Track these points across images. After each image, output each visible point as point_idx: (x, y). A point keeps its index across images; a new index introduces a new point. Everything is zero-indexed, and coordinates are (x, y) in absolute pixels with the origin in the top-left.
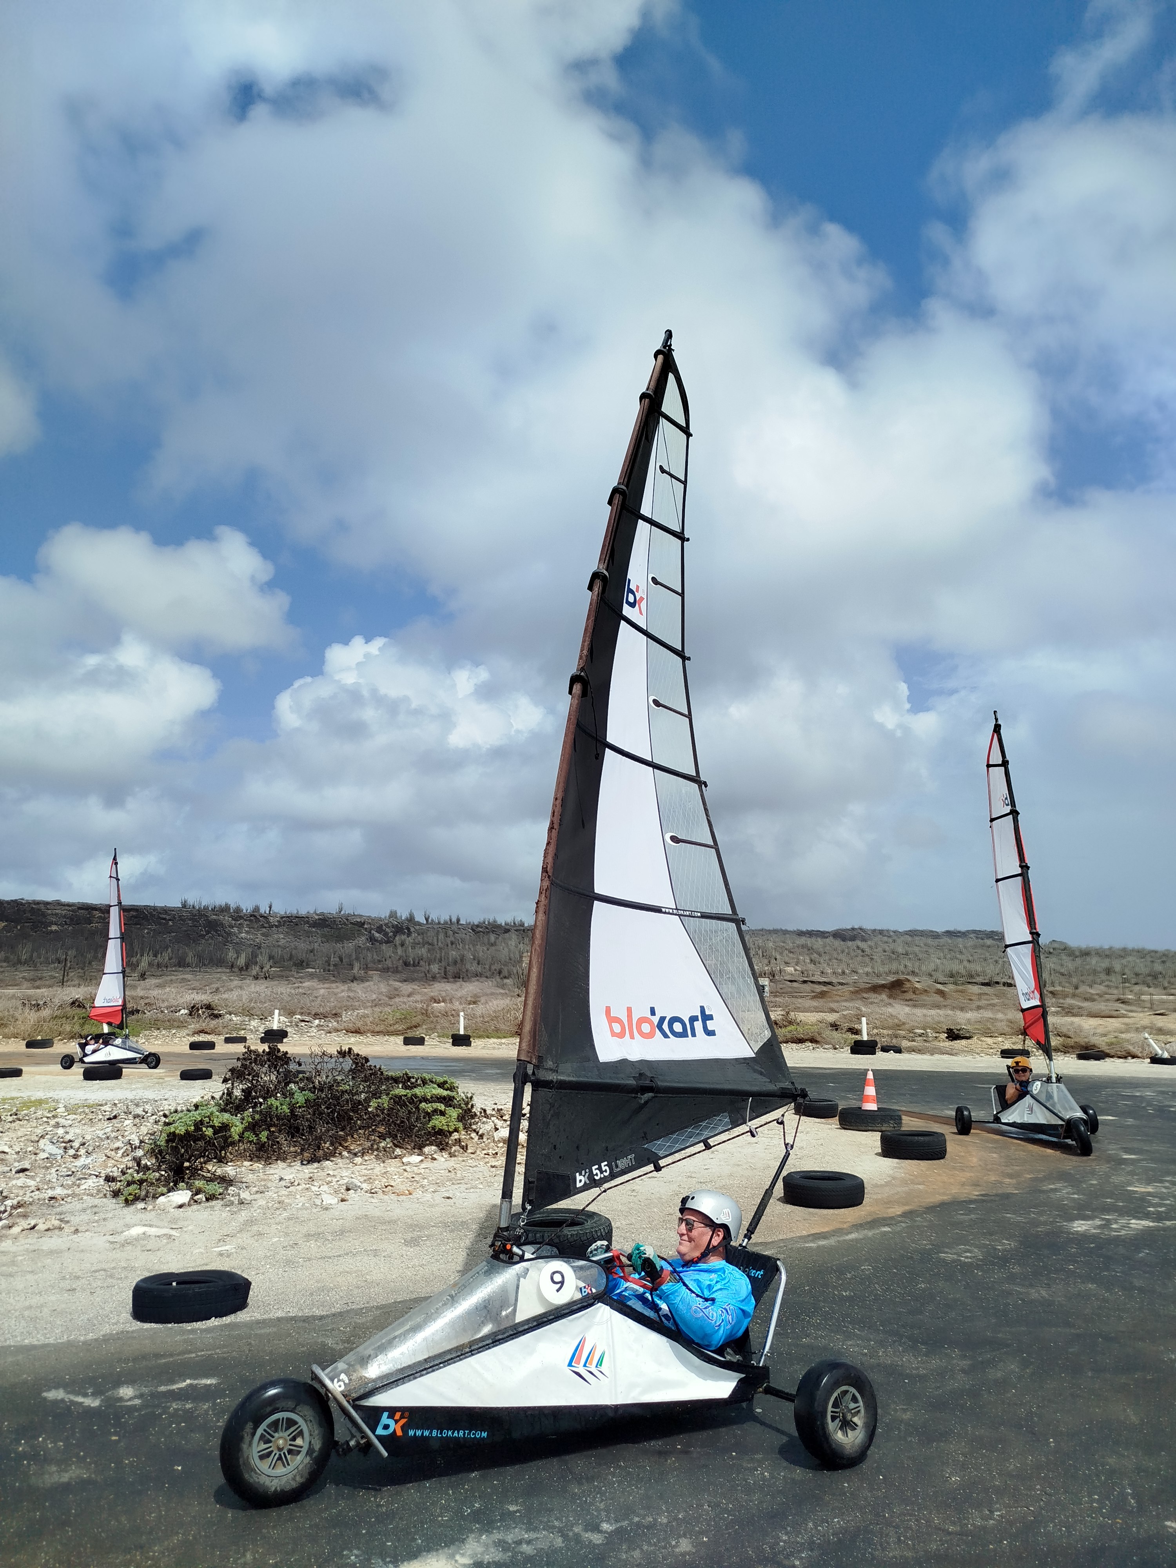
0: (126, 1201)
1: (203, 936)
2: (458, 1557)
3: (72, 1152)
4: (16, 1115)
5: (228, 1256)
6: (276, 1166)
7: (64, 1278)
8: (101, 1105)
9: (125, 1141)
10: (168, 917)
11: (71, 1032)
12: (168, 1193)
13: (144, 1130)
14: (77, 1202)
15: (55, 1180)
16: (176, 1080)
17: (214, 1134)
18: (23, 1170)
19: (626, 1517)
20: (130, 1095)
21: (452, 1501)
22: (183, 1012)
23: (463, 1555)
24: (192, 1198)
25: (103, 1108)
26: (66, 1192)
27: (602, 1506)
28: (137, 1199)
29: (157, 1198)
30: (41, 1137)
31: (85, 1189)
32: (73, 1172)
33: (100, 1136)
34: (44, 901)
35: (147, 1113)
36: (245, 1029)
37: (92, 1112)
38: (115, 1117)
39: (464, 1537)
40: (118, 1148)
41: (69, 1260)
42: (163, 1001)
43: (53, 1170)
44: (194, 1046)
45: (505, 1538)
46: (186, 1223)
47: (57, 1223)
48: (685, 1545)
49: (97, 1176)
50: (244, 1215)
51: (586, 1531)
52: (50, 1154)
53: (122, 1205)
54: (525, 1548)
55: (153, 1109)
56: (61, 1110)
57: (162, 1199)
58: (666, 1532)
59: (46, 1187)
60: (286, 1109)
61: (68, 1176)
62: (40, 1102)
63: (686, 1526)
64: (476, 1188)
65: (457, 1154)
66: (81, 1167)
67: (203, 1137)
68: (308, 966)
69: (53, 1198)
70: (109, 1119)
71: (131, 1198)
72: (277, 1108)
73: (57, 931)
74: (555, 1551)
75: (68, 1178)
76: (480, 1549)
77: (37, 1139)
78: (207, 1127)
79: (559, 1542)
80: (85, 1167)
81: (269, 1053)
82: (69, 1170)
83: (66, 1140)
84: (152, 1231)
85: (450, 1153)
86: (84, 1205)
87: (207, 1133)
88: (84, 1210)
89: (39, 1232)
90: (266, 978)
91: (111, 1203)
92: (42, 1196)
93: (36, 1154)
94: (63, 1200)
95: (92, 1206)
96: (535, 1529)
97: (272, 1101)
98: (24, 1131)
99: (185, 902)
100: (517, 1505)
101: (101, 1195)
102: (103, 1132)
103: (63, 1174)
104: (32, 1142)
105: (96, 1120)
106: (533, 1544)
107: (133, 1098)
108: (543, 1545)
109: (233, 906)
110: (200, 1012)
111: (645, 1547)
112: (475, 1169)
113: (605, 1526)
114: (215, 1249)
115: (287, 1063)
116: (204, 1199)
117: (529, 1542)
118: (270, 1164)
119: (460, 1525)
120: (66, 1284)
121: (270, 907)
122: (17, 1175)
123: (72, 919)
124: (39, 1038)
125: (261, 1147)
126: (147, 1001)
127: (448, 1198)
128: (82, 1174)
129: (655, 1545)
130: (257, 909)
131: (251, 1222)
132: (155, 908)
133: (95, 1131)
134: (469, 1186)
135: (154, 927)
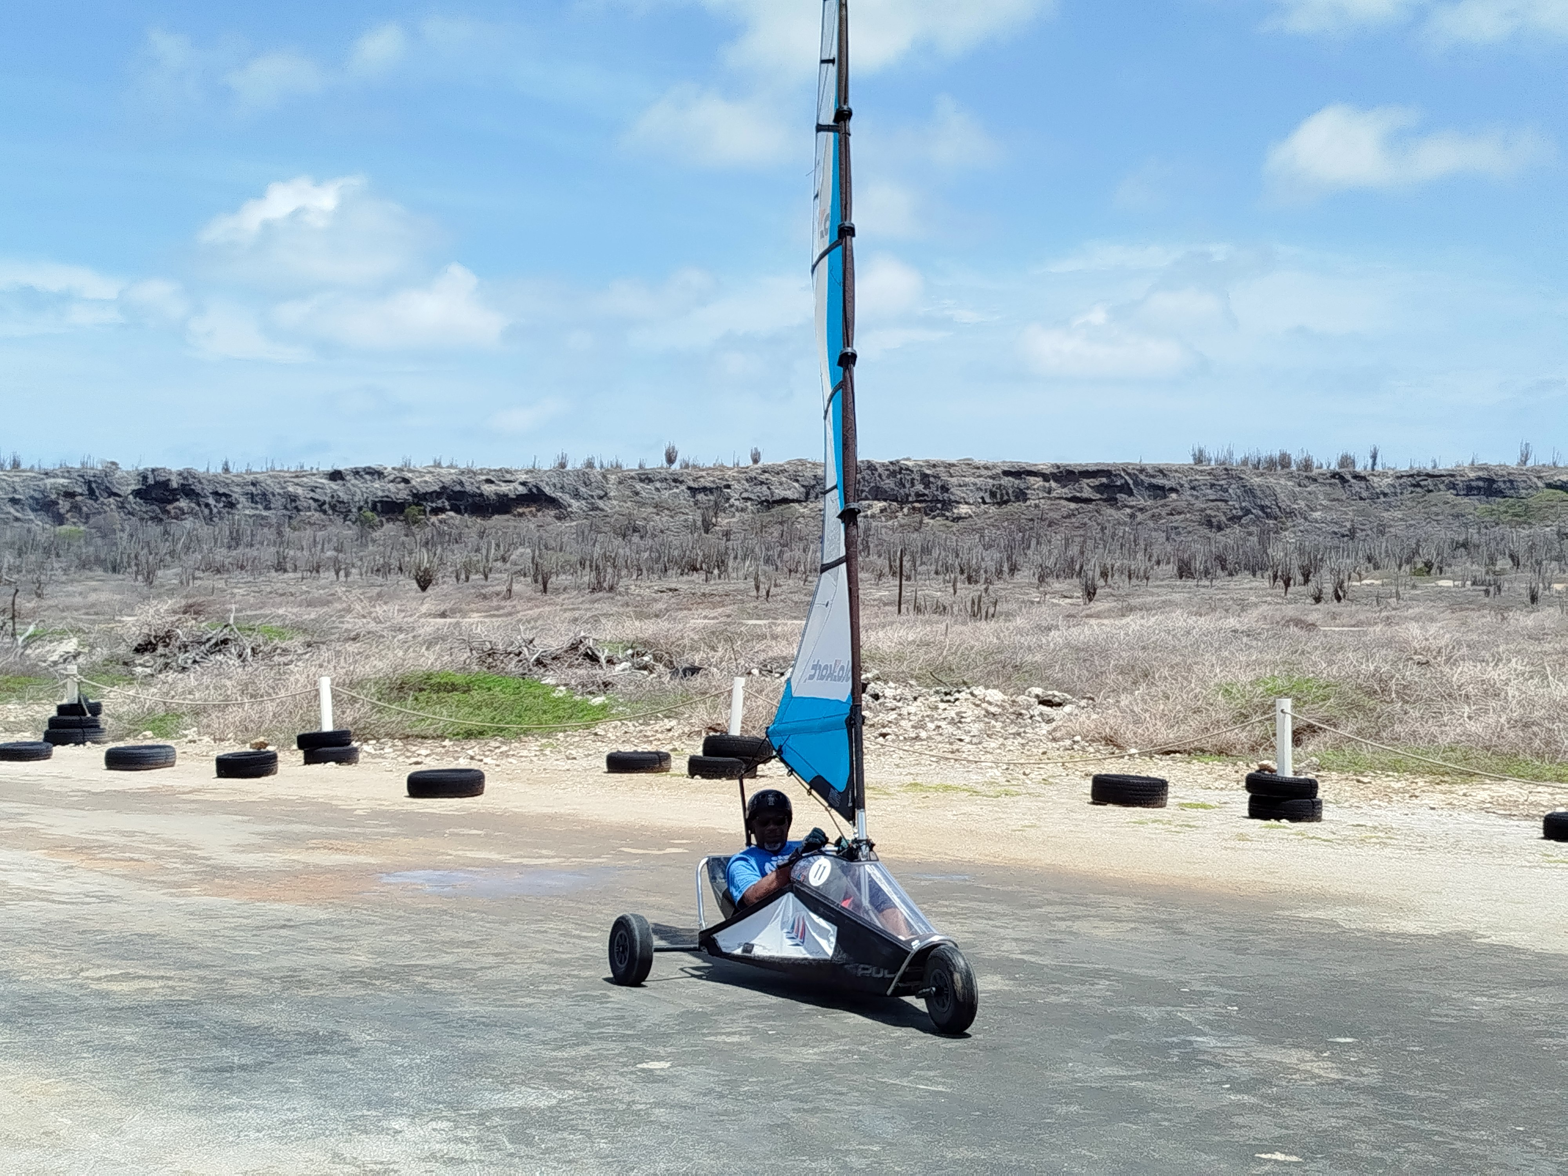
10: (1167, 483)
34: (943, 462)
73: (970, 516)
90: (1339, 599)
99: (1201, 452)
109: (1296, 456)
121: (1375, 458)
123: (993, 494)
130: (1346, 461)
135: (1142, 503)
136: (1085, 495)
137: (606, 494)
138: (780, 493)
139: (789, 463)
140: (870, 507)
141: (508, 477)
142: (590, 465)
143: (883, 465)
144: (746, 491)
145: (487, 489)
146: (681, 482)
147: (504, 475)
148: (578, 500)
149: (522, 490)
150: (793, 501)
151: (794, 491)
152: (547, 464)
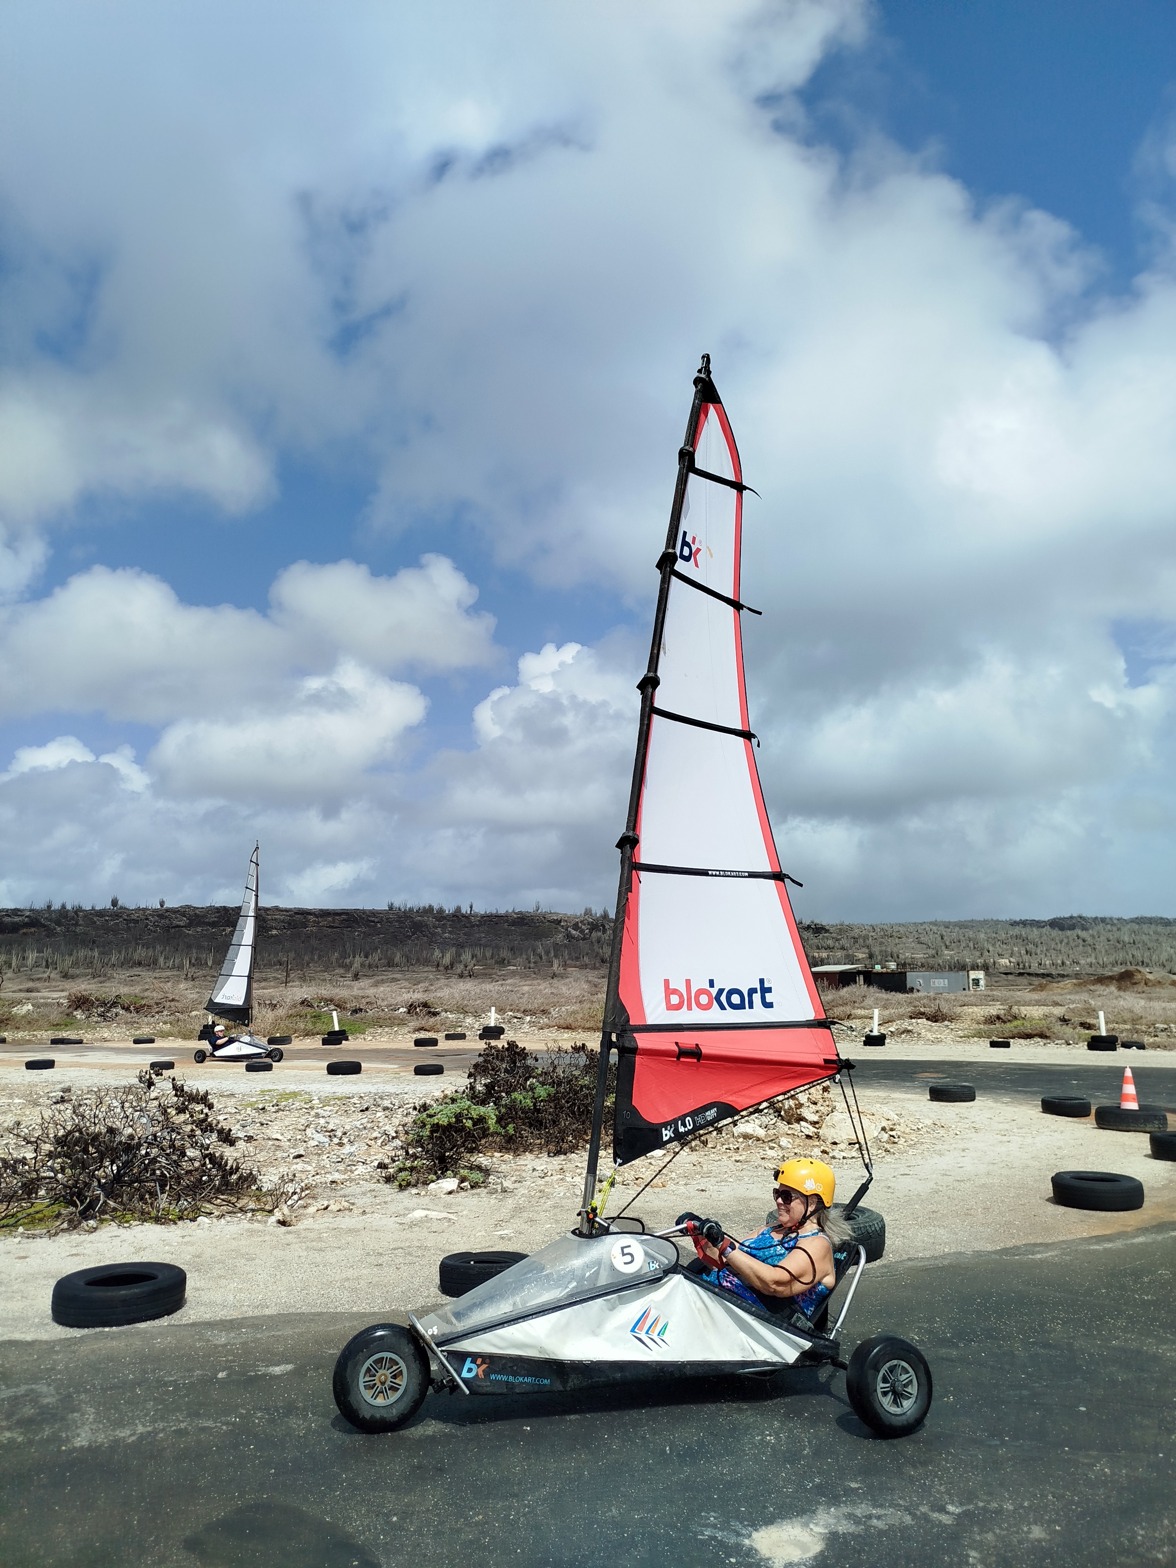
0: (400, 1185)
1: (409, 937)
2: (812, 1526)
3: (336, 1140)
4: (277, 1106)
5: (509, 1240)
6: (525, 1158)
7: (368, 1254)
8: (349, 1098)
9: (382, 1132)
10: (376, 920)
11: (305, 1030)
12: (438, 1180)
13: (396, 1121)
14: (355, 1187)
15: (328, 1166)
16: (411, 1075)
17: (474, 1126)
18: (300, 1156)
19: (970, 1501)
20: (373, 1090)
21: (792, 1475)
22: (402, 1010)
23: (816, 1524)
24: (459, 1186)
25: (352, 1101)
26: (343, 1177)
27: (942, 1489)
28: (409, 1184)
29: (429, 1184)
30: (307, 1126)
31: (359, 1175)
32: (342, 1159)
33: (358, 1126)
35: (394, 1105)
36: (460, 1026)
37: (344, 1104)
38: (367, 1109)
39: (814, 1508)
40: (376, 1138)
41: (368, 1239)
42: (383, 1000)
43: (325, 1157)
44: (418, 1043)
45: (854, 1512)
46: (460, 1208)
47: (346, 1204)
48: (1037, 1532)
49: (363, 1163)
50: (510, 1202)
51: (933, 1511)
52: (319, 1142)
53: (397, 1190)
54: (875, 1522)
55: (399, 1102)
56: (316, 1102)
57: (432, 1185)
58: (1015, 1518)
59: (323, 1172)
60: (529, 1103)
61: (339, 1162)
62: (295, 1095)
63: (1034, 1515)
64: (727, 1181)
65: (697, 1148)
66: (348, 1154)
67: (464, 1128)
68: (509, 964)
69: (334, 1182)
70: (362, 1111)
71: (404, 1183)
72: (521, 1102)
73: (277, 936)
74: (907, 1527)
75: (339, 1164)
76: (832, 1521)
77: (303, 1128)
78: (466, 1119)
79: (908, 1519)
80: (351, 1154)
81: (507, 1049)
82: (339, 1156)
83: (329, 1130)
84: (433, 1214)
85: (691, 1148)
86: (363, 1189)
87: (467, 1124)
88: (364, 1194)
89: (331, 1212)
90: (470, 976)
91: (386, 1188)
92: (323, 1180)
93: (305, 1142)
94: (342, 1184)
95: (370, 1191)
96: (881, 1506)
97: (515, 1095)
98: (289, 1121)
99: (392, 904)
100: (857, 1482)
101: (375, 1180)
102: (359, 1122)
103: (334, 1160)
104: (300, 1130)
105: (351, 1112)
106: (883, 1520)
107: (375, 1091)
108: (895, 1521)
109: (436, 907)
110: (418, 1010)
111: (998, 1531)
112: (719, 1163)
113: (950, 1508)
114: (496, 1233)
115: (524, 1059)
116: (469, 1187)
117: (879, 1518)
118: (519, 1155)
119: (807, 1498)
120: (372, 1259)
121: (471, 907)
122: (295, 1161)
123: (290, 924)
124: (278, 1035)
125: (510, 1139)
126: (368, 1000)
127: (703, 1190)
128: (350, 1161)
129: (1007, 1529)
130: (458, 909)
131: (518, 1210)
132: (364, 912)
133: (351, 1122)
134: (718, 1179)
135: (364, 929)
136: (336, 925)
137: (77, 922)
138: (176, 922)
139: (181, 907)
140: (224, 930)
141: (19, 913)
142: (64, 906)
143: (232, 908)
144: (157, 922)
145: (7, 920)
146: (121, 917)
147: (16, 912)
148: (59, 926)
149: (26, 919)
150: (183, 927)
151: (183, 921)
152: (39, 905)
